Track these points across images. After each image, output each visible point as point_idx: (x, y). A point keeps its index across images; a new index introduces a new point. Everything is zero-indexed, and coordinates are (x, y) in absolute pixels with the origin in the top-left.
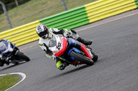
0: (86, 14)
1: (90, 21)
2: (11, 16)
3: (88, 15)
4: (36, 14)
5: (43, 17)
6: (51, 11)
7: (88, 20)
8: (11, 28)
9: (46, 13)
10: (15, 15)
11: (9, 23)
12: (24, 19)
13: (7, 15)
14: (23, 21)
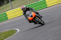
0: (46, 3)
1: (48, 6)
2: (13, 4)
3: (47, 4)
4: (24, 3)
5: (27, 5)
6: (30, 2)
7: (47, 6)
8: (13, 9)
9: (28, 2)
10: (15, 4)
11: (12, 7)
12: (18, 5)
13: (11, 3)
14: (18, 6)
